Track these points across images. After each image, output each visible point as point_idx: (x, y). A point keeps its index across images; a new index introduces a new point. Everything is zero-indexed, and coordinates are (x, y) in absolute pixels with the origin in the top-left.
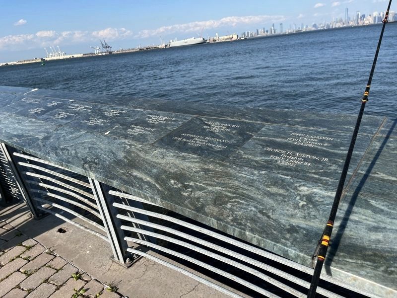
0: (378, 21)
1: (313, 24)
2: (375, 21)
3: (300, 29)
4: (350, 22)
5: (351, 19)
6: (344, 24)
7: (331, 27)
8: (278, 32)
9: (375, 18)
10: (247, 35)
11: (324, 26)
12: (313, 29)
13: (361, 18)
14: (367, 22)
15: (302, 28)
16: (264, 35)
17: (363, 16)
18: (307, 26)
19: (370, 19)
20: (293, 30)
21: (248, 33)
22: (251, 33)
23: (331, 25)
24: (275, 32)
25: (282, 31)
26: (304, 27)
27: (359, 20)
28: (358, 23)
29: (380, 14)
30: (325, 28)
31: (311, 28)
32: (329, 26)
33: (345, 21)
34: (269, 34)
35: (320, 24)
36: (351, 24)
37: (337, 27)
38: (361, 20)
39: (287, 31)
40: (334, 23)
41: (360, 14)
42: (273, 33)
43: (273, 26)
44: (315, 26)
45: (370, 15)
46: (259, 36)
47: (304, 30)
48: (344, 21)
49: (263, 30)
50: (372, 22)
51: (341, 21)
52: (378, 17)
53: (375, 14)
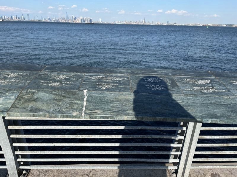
0: (83, 22)
2: (81, 21)
3: (41, 20)
4: (69, 20)
6: (66, 21)
7: (59, 21)
8: (26, 19)
9: (81, 19)
10: (4, 19)
11: (55, 20)
12: (49, 21)
13: (74, 19)
14: (77, 22)
15: (42, 19)
16: (17, 20)
17: (76, 18)
18: (45, 19)
19: (79, 20)
20: (37, 19)
21: (5, 17)
22: (7, 17)
24: (24, 19)
25: (29, 19)
27: (74, 20)
28: (73, 21)
30: (56, 21)
31: (47, 20)
32: (58, 21)
34: (20, 20)
35: (53, 19)
36: (70, 21)
39: (32, 20)
40: (61, 20)
41: (74, 16)
42: (23, 19)
43: (23, 15)
44: (49, 19)
45: (79, 18)
46: (13, 20)
47: (43, 21)
48: (66, 19)
49: (16, 17)
50: (80, 22)
51: (64, 19)
52: (83, 20)
53: (81, 18)
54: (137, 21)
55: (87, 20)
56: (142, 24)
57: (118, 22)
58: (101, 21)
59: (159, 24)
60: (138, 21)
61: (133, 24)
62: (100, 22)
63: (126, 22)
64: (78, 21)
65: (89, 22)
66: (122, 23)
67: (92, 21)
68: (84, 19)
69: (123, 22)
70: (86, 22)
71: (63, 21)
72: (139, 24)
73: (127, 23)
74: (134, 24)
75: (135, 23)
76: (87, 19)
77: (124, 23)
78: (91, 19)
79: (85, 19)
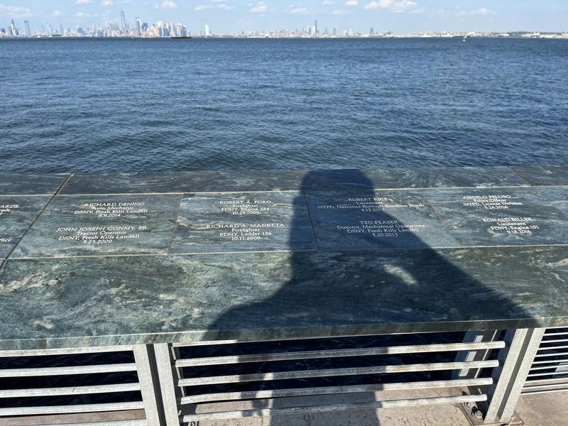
0: (165, 35)
1: (78, 27)
2: (160, 33)
3: (59, 33)
4: (129, 31)
5: (131, 28)
6: (121, 32)
7: (105, 36)
8: (23, 33)
9: (160, 29)
11: (94, 33)
12: (79, 35)
13: (143, 27)
14: (151, 35)
15: (62, 31)
17: (145, 25)
18: (69, 30)
19: (155, 29)
20: (48, 33)
23: (105, 32)
24: (17, 33)
25: (30, 33)
26: (65, 31)
27: (141, 30)
28: (140, 34)
29: (165, 25)
30: (96, 35)
31: (74, 33)
32: (102, 34)
33: (123, 28)
34: (7, 34)
35: (88, 29)
36: (132, 34)
37: (113, 36)
38: (143, 30)
39: (38, 33)
40: (109, 31)
41: (140, 21)
42: (14, 34)
43: (13, 22)
44: (80, 30)
45: (154, 25)
47: (65, 35)
48: (121, 29)
50: (157, 35)
51: (117, 28)
52: (164, 29)
53: (160, 24)
54: (296, 30)
55: (175, 30)
56: (309, 37)
57: (250, 33)
58: (210, 32)
59: (351, 34)
60: (300, 30)
61: (287, 36)
62: (207, 34)
63: (271, 33)
64: (153, 32)
65: (180, 35)
66: (261, 34)
67: (187, 32)
68: (168, 28)
69: (263, 32)
70: (173, 34)
71: (114, 34)
72: (303, 36)
73: (275, 36)
74: (291, 36)
75: (293, 33)
76: (174, 26)
77: (267, 35)
78: (184, 28)
79: (170, 27)
